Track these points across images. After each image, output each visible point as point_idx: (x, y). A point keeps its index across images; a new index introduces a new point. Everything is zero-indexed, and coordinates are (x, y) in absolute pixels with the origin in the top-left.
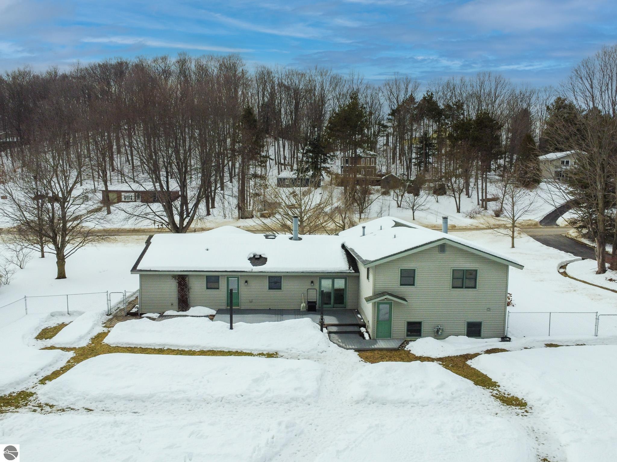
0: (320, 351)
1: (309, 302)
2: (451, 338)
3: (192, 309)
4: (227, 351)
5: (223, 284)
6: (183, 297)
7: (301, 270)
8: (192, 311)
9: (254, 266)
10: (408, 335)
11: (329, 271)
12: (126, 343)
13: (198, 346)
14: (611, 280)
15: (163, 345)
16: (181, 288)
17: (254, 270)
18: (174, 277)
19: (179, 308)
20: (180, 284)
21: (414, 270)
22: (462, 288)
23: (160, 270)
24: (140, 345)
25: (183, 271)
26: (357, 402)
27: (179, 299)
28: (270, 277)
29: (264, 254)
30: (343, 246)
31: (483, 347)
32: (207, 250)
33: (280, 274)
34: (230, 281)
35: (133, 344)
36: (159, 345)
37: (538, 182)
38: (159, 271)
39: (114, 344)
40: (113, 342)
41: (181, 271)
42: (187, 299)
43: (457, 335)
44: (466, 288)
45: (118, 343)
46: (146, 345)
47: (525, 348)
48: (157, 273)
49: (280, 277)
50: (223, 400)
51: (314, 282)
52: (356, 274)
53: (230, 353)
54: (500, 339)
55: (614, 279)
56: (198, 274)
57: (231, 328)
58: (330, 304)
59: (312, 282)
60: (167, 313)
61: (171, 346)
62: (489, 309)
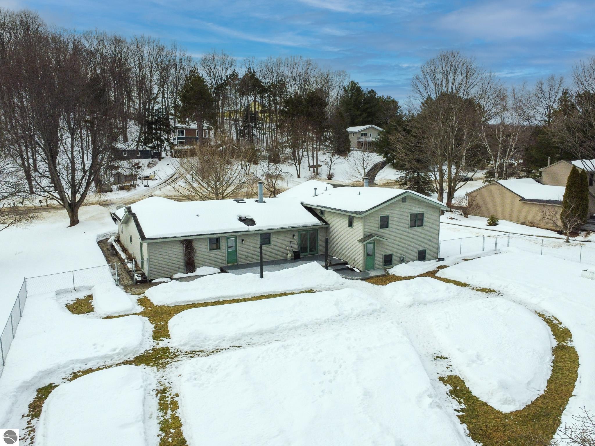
0: (341, 283)
1: (294, 252)
2: (410, 263)
3: (198, 270)
4: (274, 294)
5: (223, 244)
6: (190, 259)
7: (287, 226)
8: (199, 271)
9: (249, 226)
10: (384, 265)
11: (308, 225)
12: (183, 302)
13: (249, 294)
14: (451, 218)
15: (218, 298)
16: (188, 251)
17: (250, 230)
18: (182, 242)
19: (187, 271)
20: (187, 248)
21: (388, 216)
22: (415, 226)
23: (170, 236)
24: (198, 300)
25: (191, 236)
26: (410, 306)
27: (186, 262)
28: (262, 235)
29: (248, 216)
30: (302, 204)
31: (434, 265)
32: (198, 216)
33: (269, 231)
34: (228, 241)
35: (190, 301)
36: (216, 298)
37: (349, 151)
38: (169, 238)
39: (172, 303)
40: (171, 302)
41: (189, 236)
42: (194, 261)
43: (413, 261)
44: (418, 226)
45: (176, 302)
46: (203, 300)
47: (465, 260)
48: (167, 240)
49: (270, 234)
50: (329, 321)
51: (295, 235)
52: (327, 226)
53: (276, 295)
54: (437, 260)
55: (452, 218)
56: (201, 237)
57: (261, 277)
58: (307, 252)
59: (294, 236)
60: (175, 276)
61: (226, 297)
62: (430, 240)
